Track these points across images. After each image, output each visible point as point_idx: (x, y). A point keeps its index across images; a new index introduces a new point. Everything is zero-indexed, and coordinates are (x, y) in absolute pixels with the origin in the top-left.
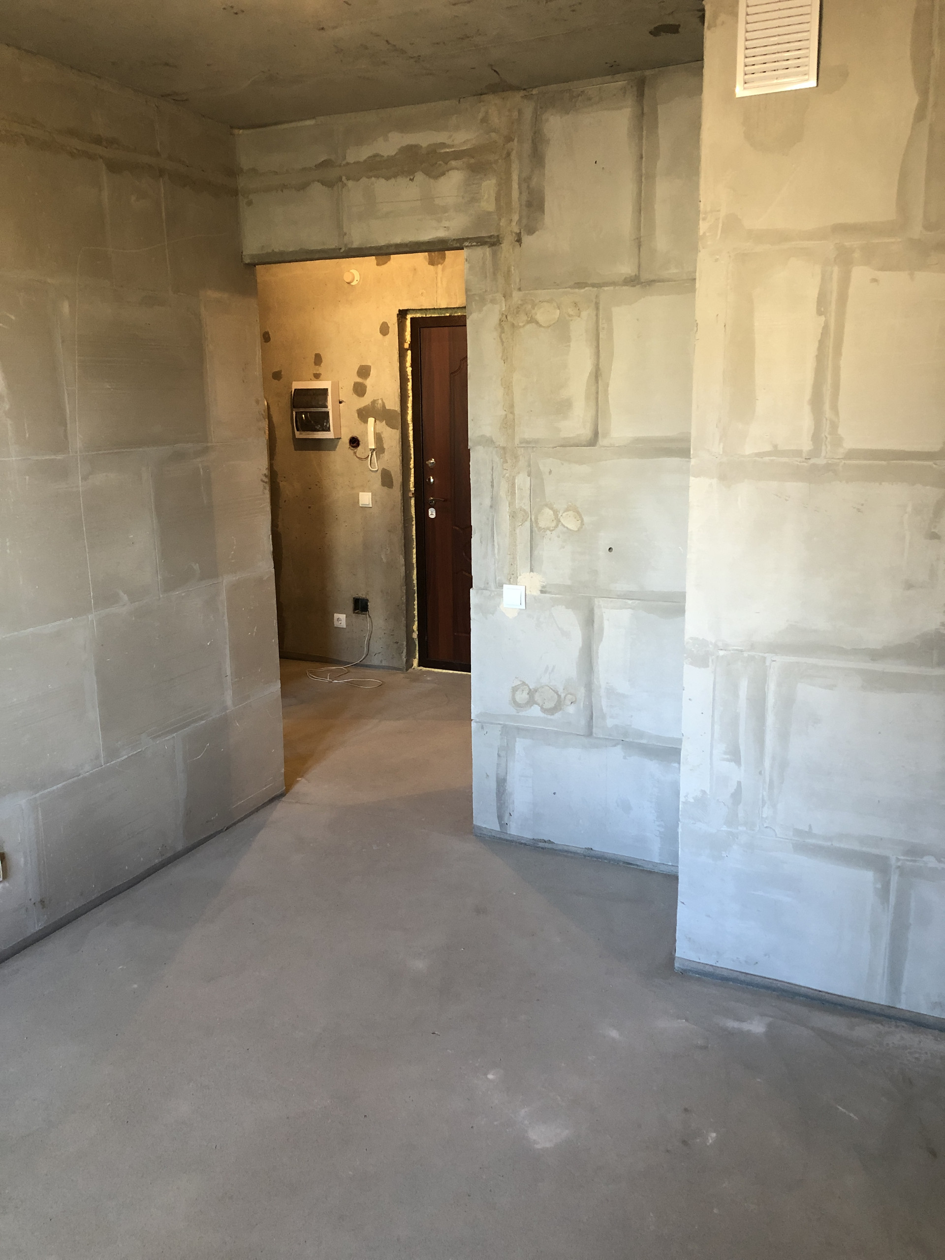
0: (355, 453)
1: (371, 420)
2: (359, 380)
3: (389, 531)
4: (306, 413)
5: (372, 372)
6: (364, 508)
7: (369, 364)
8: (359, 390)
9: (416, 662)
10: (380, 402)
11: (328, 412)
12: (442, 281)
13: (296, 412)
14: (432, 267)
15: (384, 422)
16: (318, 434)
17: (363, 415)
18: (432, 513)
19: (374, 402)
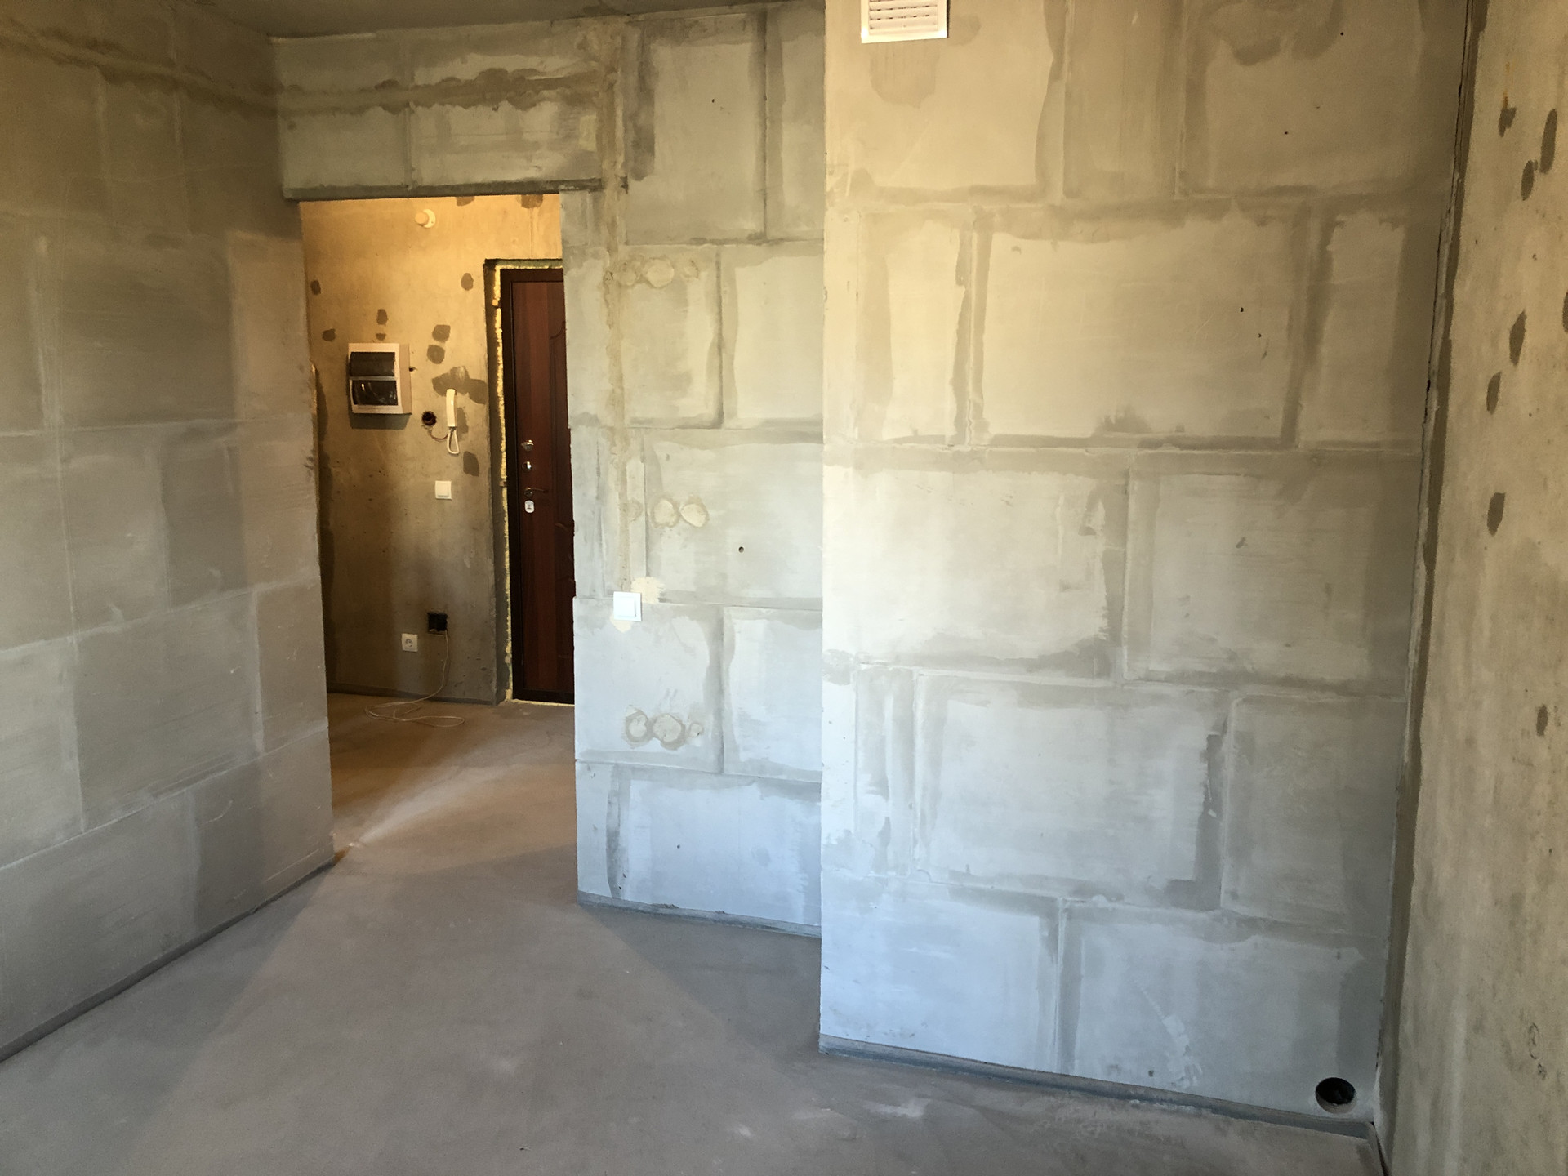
0: (430, 432)
1: (451, 392)
2: (436, 343)
3: (474, 529)
4: (365, 383)
5: (452, 333)
6: (441, 500)
7: (448, 324)
8: (436, 355)
9: (509, 693)
10: (462, 369)
11: (395, 381)
12: (538, 227)
13: (353, 381)
14: (526, 209)
15: (468, 394)
16: (380, 409)
17: (440, 385)
18: (529, 507)
19: (454, 370)
